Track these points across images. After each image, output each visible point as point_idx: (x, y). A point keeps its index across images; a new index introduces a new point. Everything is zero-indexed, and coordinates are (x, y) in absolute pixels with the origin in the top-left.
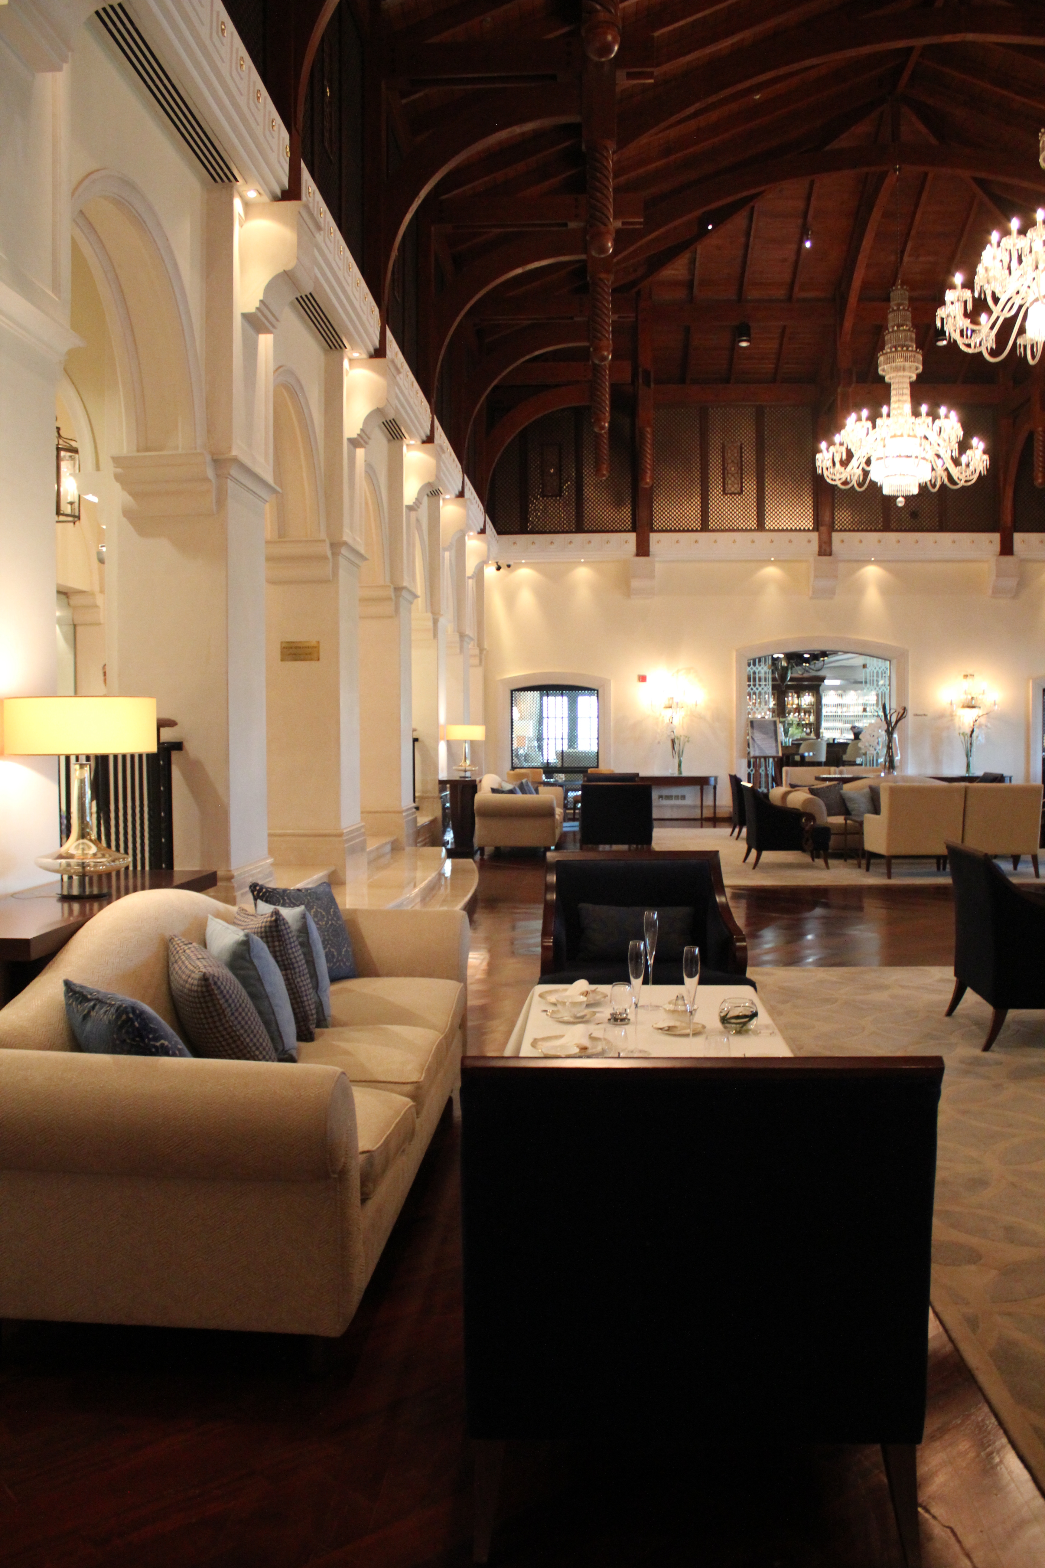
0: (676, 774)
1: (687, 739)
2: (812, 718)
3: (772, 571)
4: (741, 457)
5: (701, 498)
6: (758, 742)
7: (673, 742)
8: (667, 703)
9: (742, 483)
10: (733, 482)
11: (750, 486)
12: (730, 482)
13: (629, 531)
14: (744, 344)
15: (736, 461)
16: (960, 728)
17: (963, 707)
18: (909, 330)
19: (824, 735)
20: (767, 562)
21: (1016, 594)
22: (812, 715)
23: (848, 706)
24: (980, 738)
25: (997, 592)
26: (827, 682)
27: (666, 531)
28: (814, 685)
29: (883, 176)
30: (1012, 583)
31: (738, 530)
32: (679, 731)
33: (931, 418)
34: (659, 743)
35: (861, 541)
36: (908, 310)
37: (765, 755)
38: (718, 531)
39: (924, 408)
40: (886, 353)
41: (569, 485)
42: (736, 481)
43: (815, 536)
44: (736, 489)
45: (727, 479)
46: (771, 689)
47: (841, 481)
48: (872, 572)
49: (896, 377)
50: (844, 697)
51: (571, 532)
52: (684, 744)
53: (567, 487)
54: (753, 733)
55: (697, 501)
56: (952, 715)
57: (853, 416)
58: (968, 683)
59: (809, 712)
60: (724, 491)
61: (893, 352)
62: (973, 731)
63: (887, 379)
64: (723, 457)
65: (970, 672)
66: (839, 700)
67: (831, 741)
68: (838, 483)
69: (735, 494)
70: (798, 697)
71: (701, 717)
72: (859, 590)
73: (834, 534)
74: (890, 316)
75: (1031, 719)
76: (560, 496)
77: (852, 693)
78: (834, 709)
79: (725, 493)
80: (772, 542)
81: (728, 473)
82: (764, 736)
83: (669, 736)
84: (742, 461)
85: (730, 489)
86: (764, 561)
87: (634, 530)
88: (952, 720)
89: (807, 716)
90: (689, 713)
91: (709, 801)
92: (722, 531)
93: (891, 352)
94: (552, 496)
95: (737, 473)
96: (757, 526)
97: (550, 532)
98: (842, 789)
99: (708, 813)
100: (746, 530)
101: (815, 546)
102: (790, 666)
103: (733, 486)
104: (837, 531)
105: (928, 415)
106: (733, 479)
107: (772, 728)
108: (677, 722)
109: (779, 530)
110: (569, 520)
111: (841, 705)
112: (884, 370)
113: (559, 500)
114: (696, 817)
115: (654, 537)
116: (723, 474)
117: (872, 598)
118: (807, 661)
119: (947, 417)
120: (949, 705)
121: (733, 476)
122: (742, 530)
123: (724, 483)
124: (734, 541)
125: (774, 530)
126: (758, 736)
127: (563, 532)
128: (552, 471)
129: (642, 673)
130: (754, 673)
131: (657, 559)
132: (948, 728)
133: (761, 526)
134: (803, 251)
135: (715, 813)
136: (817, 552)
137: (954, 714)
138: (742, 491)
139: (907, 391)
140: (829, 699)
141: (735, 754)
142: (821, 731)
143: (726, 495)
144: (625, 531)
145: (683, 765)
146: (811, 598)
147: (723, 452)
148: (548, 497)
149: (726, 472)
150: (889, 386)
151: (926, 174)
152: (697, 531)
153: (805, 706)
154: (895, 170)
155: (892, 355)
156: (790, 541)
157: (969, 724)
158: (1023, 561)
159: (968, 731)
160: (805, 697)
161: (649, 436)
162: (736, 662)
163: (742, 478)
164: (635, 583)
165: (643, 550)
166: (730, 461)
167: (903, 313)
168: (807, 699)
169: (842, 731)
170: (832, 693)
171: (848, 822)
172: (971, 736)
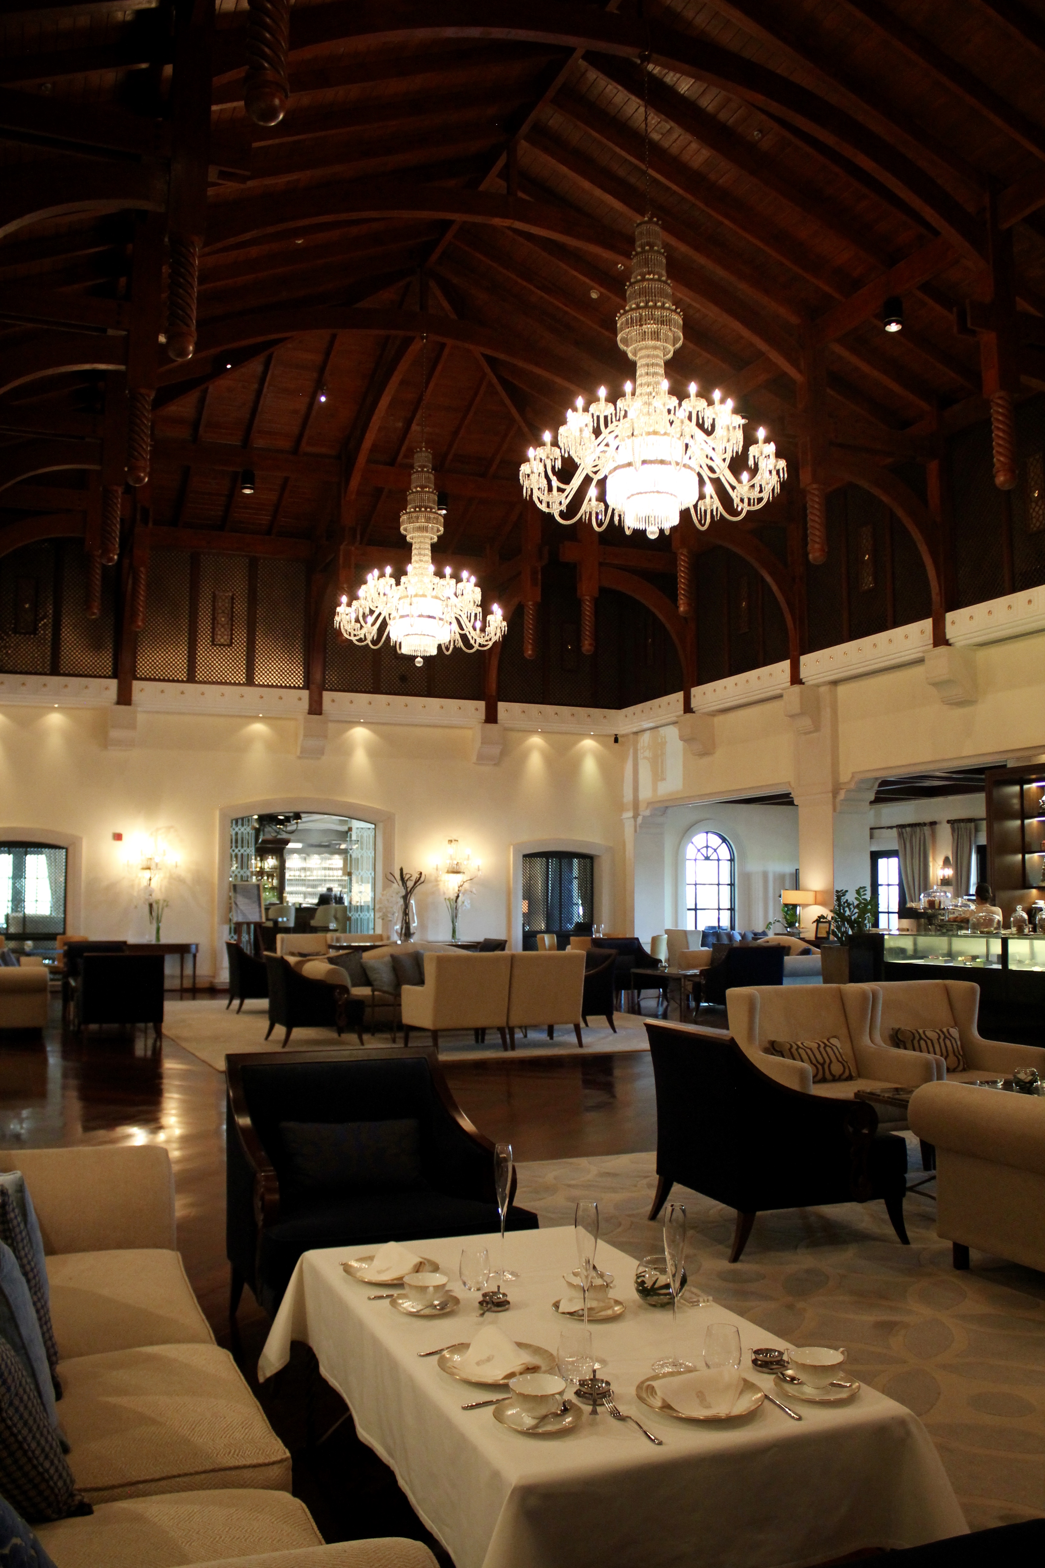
0: (154, 942)
1: (165, 904)
2: (275, 882)
3: (259, 728)
4: (232, 608)
5: (188, 648)
6: (241, 907)
7: (151, 905)
8: (145, 864)
9: (232, 634)
10: (223, 633)
11: (241, 638)
12: (219, 633)
13: (109, 677)
14: (247, 491)
15: (226, 611)
16: (444, 893)
17: (448, 872)
18: (432, 492)
19: (288, 899)
20: (255, 718)
21: (498, 761)
22: (275, 878)
23: (309, 869)
24: (466, 903)
25: (482, 758)
26: (291, 846)
27: (150, 679)
28: (277, 848)
29: (407, 342)
30: (495, 751)
31: (226, 683)
32: (158, 895)
33: (454, 581)
34: (136, 907)
35: (351, 702)
36: (431, 473)
37: (248, 921)
38: (205, 683)
39: (448, 570)
40: (410, 513)
41: (45, 623)
42: (226, 633)
43: (305, 694)
44: (225, 640)
45: (217, 629)
46: (253, 851)
47: (357, 638)
48: (360, 734)
49: (419, 537)
50: (307, 861)
51: (45, 674)
52: (163, 909)
53: (43, 625)
54: (235, 898)
55: (184, 650)
56: (437, 881)
57: (376, 572)
58: (451, 849)
59: (272, 876)
60: (213, 641)
61: (417, 512)
62: (458, 897)
63: (408, 539)
64: (214, 606)
65: (454, 837)
66: (304, 865)
67: (298, 906)
68: (354, 639)
69: (224, 646)
70: (261, 860)
71: (180, 880)
72: (346, 751)
73: (325, 693)
74: (414, 476)
75: (512, 885)
76: (35, 634)
77: (316, 856)
78: (297, 873)
79: (213, 644)
80: (262, 697)
81: (218, 623)
82: (246, 901)
83: (146, 900)
84: (233, 612)
85: (219, 640)
86: (250, 717)
87: (115, 676)
88: (438, 885)
89: (270, 880)
90: (168, 875)
91: (188, 971)
92: (209, 683)
93: (415, 511)
94: (25, 634)
95: (228, 624)
96: (246, 680)
97: (21, 673)
98: (361, 958)
99: (187, 984)
100: (235, 684)
101: (305, 705)
102: (262, 828)
103: (222, 637)
104: (327, 690)
105: (452, 577)
106: (223, 630)
107: (256, 892)
108: (154, 884)
109: (268, 686)
110: (44, 660)
111: (304, 869)
112: (405, 530)
113: (32, 639)
114: (174, 988)
115: (136, 685)
116: (213, 624)
117: (360, 760)
118: (281, 822)
119: (468, 581)
120: (435, 871)
121: (223, 626)
122: (230, 684)
123: (213, 633)
124: (223, 695)
125: (263, 686)
126: (241, 901)
127: (36, 674)
128: (27, 606)
129: (118, 831)
130: (237, 834)
131: (139, 709)
132: (433, 893)
133: (250, 681)
134: (316, 407)
135: (194, 983)
136: (307, 711)
137: (439, 879)
138: (232, 643)
139: (429, 553)
140: (293, 862)
141: (216, 919)
142: (284, 895)
143: (215, 646)
144: (105, 677)
145: (161, 931)
146: (299, 758)
147: (214, 602)
148: (21, 633)
149: (216, 622)
150: (411, 545)
151: (443, 346)
152: (182, 681)
153: (268, 870)
154: (423, 338)
155: (414, 515)
156: (281, 698)
157: (454, 890)
158: (506, 729)
159: (453, 897)
160: (268, 860)
161: (143, 576)
162: (220, 822)
163: (232, 630)
164: (114, 734)
165: (124, 698)
166: (220, 611)
167: (427, 475)
168: (271, 862)
169: (305, 895)
170: (296, 856)
171: (376, 993)
172: (456, 901)
